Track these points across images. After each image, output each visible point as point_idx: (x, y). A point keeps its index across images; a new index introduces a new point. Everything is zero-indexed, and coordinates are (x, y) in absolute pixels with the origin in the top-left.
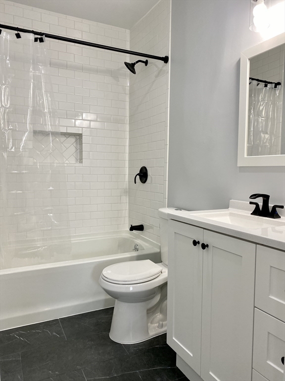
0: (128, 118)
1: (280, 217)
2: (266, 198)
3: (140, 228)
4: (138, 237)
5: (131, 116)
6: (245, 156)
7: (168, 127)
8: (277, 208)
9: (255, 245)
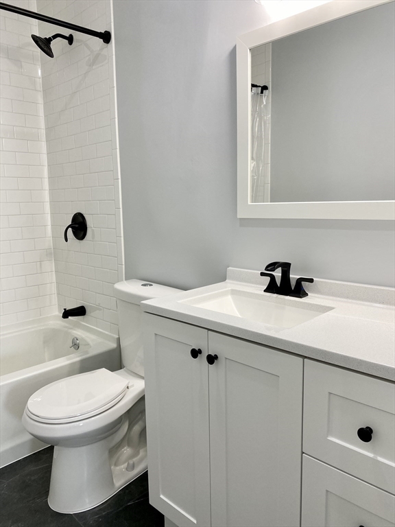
0: (43, 132)
1: (307, 295)
2: (286, 267)
3: (80, 311)
4: (78, 326)
5: (49, 129)
6: (249, 203)
7: (118, 150)
8: (303, 282)
9: (301, 359)
